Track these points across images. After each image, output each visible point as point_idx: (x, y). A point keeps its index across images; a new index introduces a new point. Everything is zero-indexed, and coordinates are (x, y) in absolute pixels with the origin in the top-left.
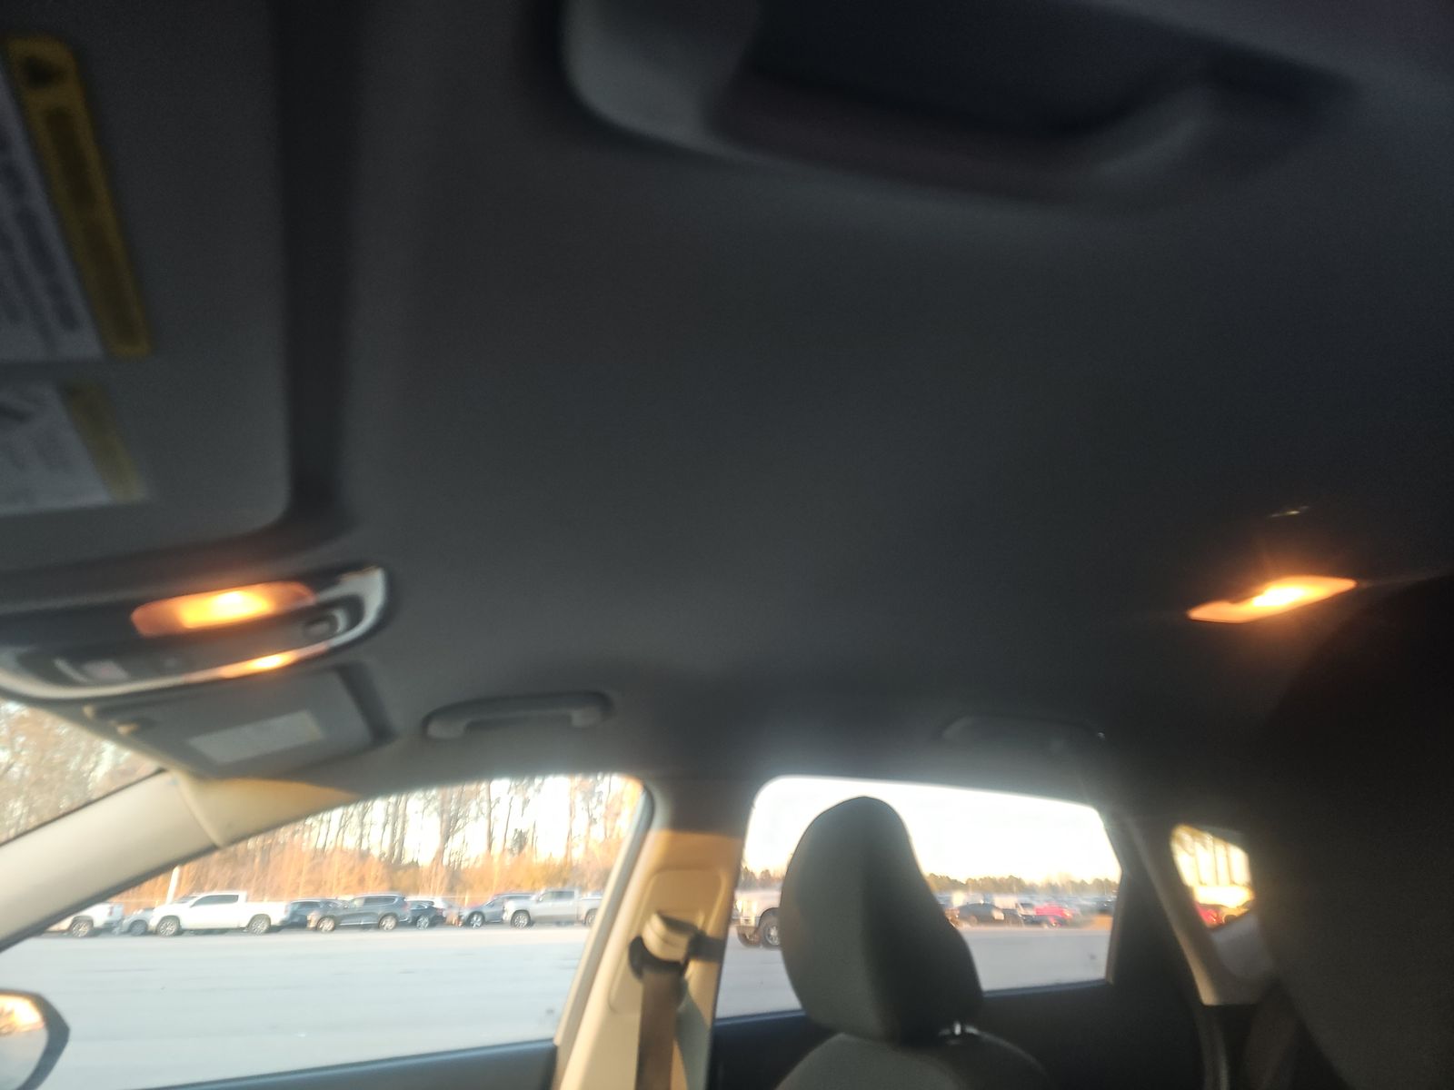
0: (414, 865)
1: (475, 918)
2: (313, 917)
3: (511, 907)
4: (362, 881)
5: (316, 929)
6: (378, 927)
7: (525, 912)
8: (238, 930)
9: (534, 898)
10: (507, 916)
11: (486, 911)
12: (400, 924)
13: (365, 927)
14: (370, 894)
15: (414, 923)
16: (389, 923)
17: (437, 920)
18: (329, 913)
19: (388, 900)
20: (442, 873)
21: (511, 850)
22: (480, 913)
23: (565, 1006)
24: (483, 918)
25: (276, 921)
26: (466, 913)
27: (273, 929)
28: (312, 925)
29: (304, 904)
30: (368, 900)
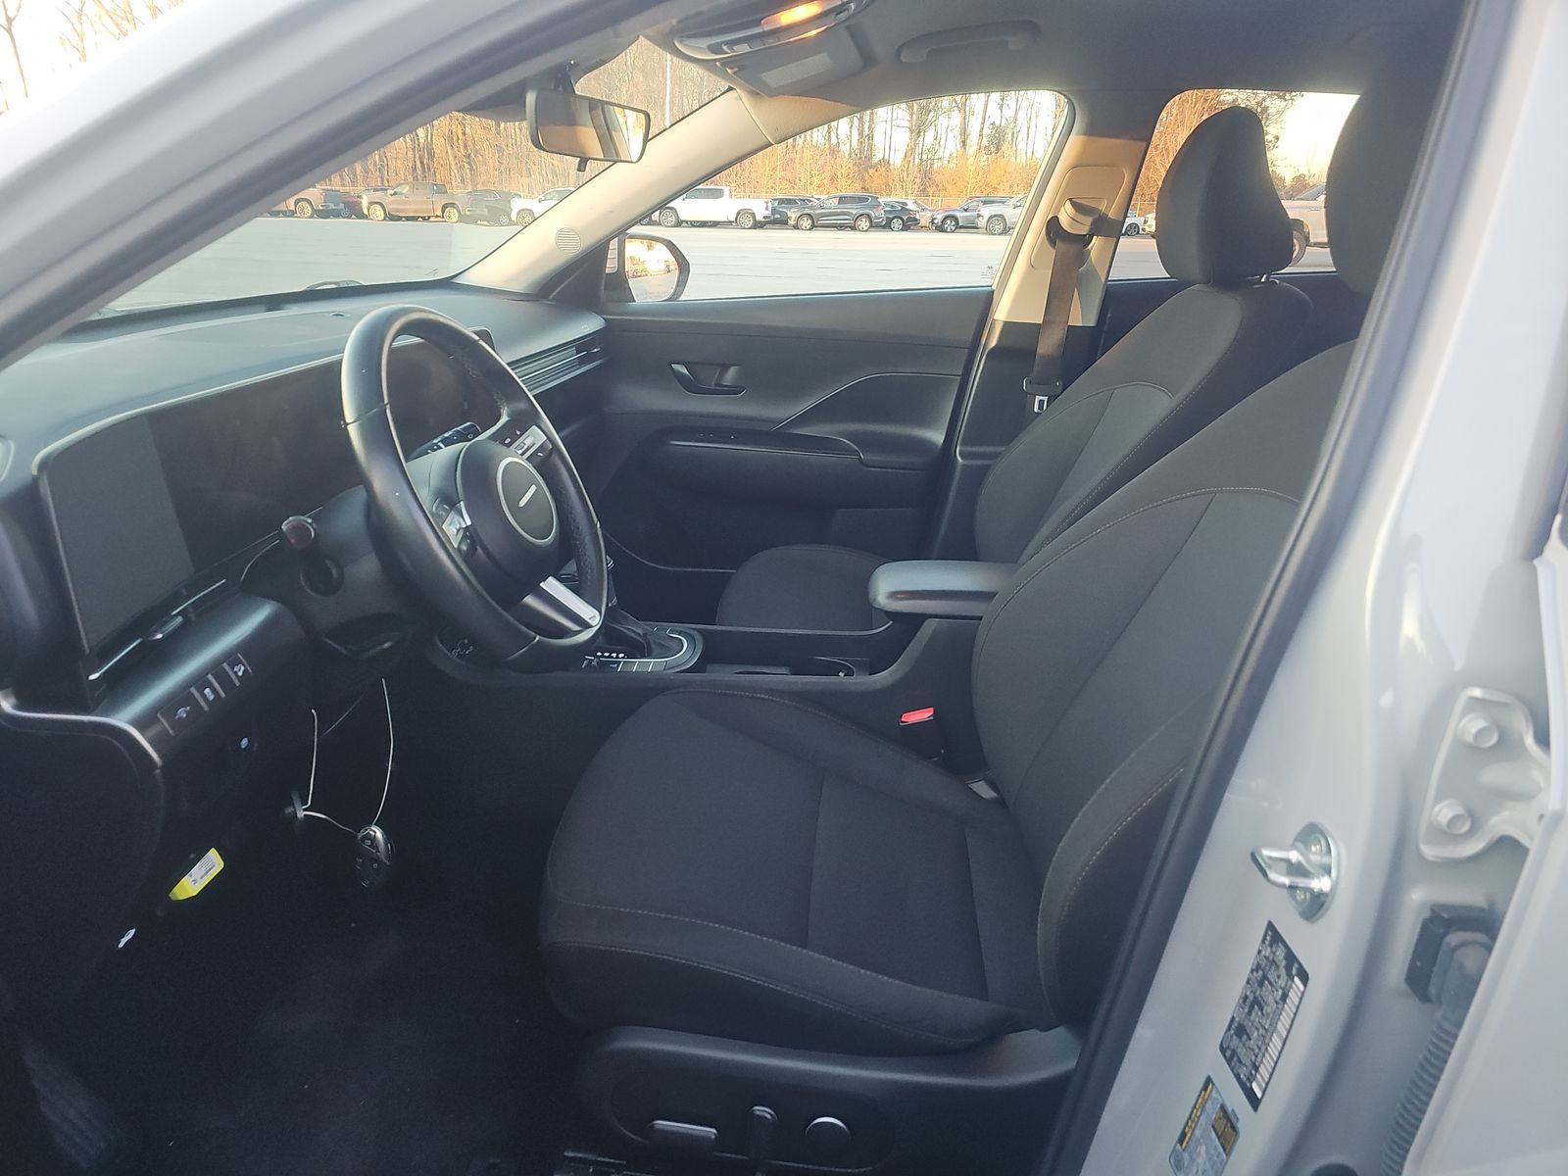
0: (885, 163)
1: (949, 222)
2: (793, 214)
3: (987, 212)
4: (833, 179)
5: (796, 227)
6: (853, 228)
7: (1002, 217)
8: (727, 224)
9: (1011, 202)
10: (982, 222)
11: (958, 215)
12: (874, 226)
13: (841, 227)
14: (843, 194)
15: (887, 226)
16: (864, 224)
17: (910, 224)
18: (807, 211)
19: (861, 199)
20: (914, 171)
21: (987, 148)
22: (954, 218)
23: (999, 266)
24: (957, 223)
25: (759, 217)
26: (940, 217)
27: (758, 225)
28: (792, 222)
29: (782, 201)
30: (842, 200)
